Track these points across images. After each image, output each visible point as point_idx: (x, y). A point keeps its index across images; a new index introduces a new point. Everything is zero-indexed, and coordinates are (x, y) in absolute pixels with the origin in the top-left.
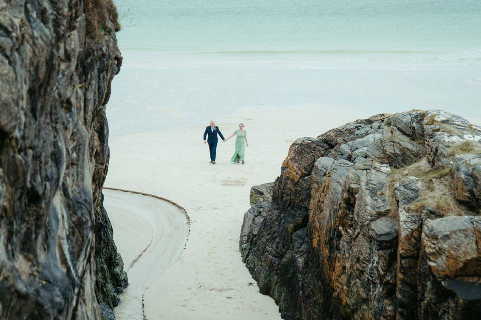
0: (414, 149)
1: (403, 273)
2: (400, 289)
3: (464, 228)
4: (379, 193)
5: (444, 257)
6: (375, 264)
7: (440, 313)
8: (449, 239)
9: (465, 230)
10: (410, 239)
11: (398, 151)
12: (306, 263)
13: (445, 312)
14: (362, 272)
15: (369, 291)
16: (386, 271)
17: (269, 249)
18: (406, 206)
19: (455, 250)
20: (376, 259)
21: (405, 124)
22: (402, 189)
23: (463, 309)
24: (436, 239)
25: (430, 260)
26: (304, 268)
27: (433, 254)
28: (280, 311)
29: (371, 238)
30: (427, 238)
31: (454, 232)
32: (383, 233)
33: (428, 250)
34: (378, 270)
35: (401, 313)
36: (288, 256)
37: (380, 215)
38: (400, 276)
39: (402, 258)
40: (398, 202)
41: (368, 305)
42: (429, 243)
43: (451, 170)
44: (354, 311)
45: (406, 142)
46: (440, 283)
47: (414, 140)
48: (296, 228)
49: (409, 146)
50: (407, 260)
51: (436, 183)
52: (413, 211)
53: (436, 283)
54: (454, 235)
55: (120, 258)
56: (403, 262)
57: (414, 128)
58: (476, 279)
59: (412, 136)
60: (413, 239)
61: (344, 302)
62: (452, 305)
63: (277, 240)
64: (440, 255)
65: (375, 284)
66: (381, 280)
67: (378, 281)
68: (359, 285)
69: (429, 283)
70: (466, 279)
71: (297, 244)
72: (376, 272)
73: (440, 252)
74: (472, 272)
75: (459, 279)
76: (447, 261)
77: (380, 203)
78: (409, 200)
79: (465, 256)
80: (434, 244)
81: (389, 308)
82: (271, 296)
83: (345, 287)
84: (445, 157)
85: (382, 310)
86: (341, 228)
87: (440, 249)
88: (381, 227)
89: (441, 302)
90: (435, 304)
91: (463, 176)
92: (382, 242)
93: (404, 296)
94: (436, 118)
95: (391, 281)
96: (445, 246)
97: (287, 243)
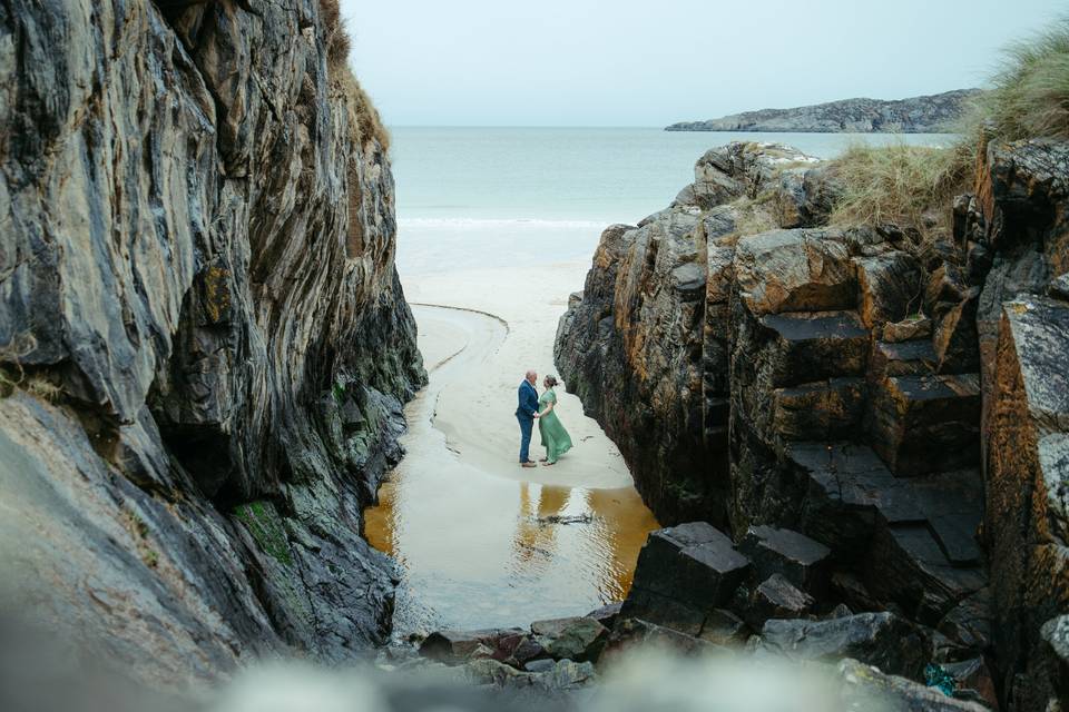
0: (731, 186)
1: (711, 325)
2: (706, 347)
3: (791, 243)
4: (686, 235)
5: (763, 285)
6: (678, 321)
7: (756, 365)
8: (771, 258)
9: (794, 246)
10: (720, 279)
11: (711, 192)
12: (610, 349)
13: (763, 362)
14: (662, 335)
15: (671, 357)
16: (691, 329)
17: (577, 344)
18: (717, 240)
19: (779, 274)
20: (679, 315)
21: (721, 156)
22: (713, 220)
23: (788, 354)
24: (753, 260)
25: (743, 291)
26: (607, 355)
27: (748, 281)
28: (584, 407)
29: (674, 288)
30: (740, 262)
31: (778, 249)
32: (688, 280)
33: (741, 278)
34: (681, 329)
35: (707, 378)
36: (593, 347)
37: (685, 260)
38: (707, 328)
39: (710, 304)
40: (706, 235)
41: (668, 377)
42: (742, 268)
43: (776, 193)
44: (653, 387)
45: (722, 179)
46: (756, 321)
47: (731, 176)
48: (603, 315)
49: (726, 183)
50: (716, 306)
51: (756, 210)
52: (725, 244)
53: (752, 323)
54: (777, 254)
55: (420, 353)
56: (710, 308)
57: (732, 162)
58: (807, 315)
59: (729, 172)
60: (724, 279)
61: (643, 379)
62: (773, 350)
63: (586, 334)
64: (757, 281)
65: (677, 347)
66: (685, 341)
67: (680, 344)
68: (659, 352)
69: (742, 327)
70: (794, 315)
71: (602, 332)
72: (678, 331)
73: (756, 278)
74: (802, 306)
75: (782, 315)
76: (767, 289)
77: (686, 246)
78: (722, 232)
79: (792, 282)
80: (749, 268)
81: (694, 375)
82: (577, 395)
83: (644, 359)
84: (769, 180)
85: (685, 378)
86: (643, 294)
87: (757, 273)
88: (686, 274)
89: (757, 350)
90: (750, 354)
91: (792, 192)
92: (686, 291)
93: (712, 355)
94: (759, 145)
95: (697, 341)
96: (765, 268)
97: (593, 333)
